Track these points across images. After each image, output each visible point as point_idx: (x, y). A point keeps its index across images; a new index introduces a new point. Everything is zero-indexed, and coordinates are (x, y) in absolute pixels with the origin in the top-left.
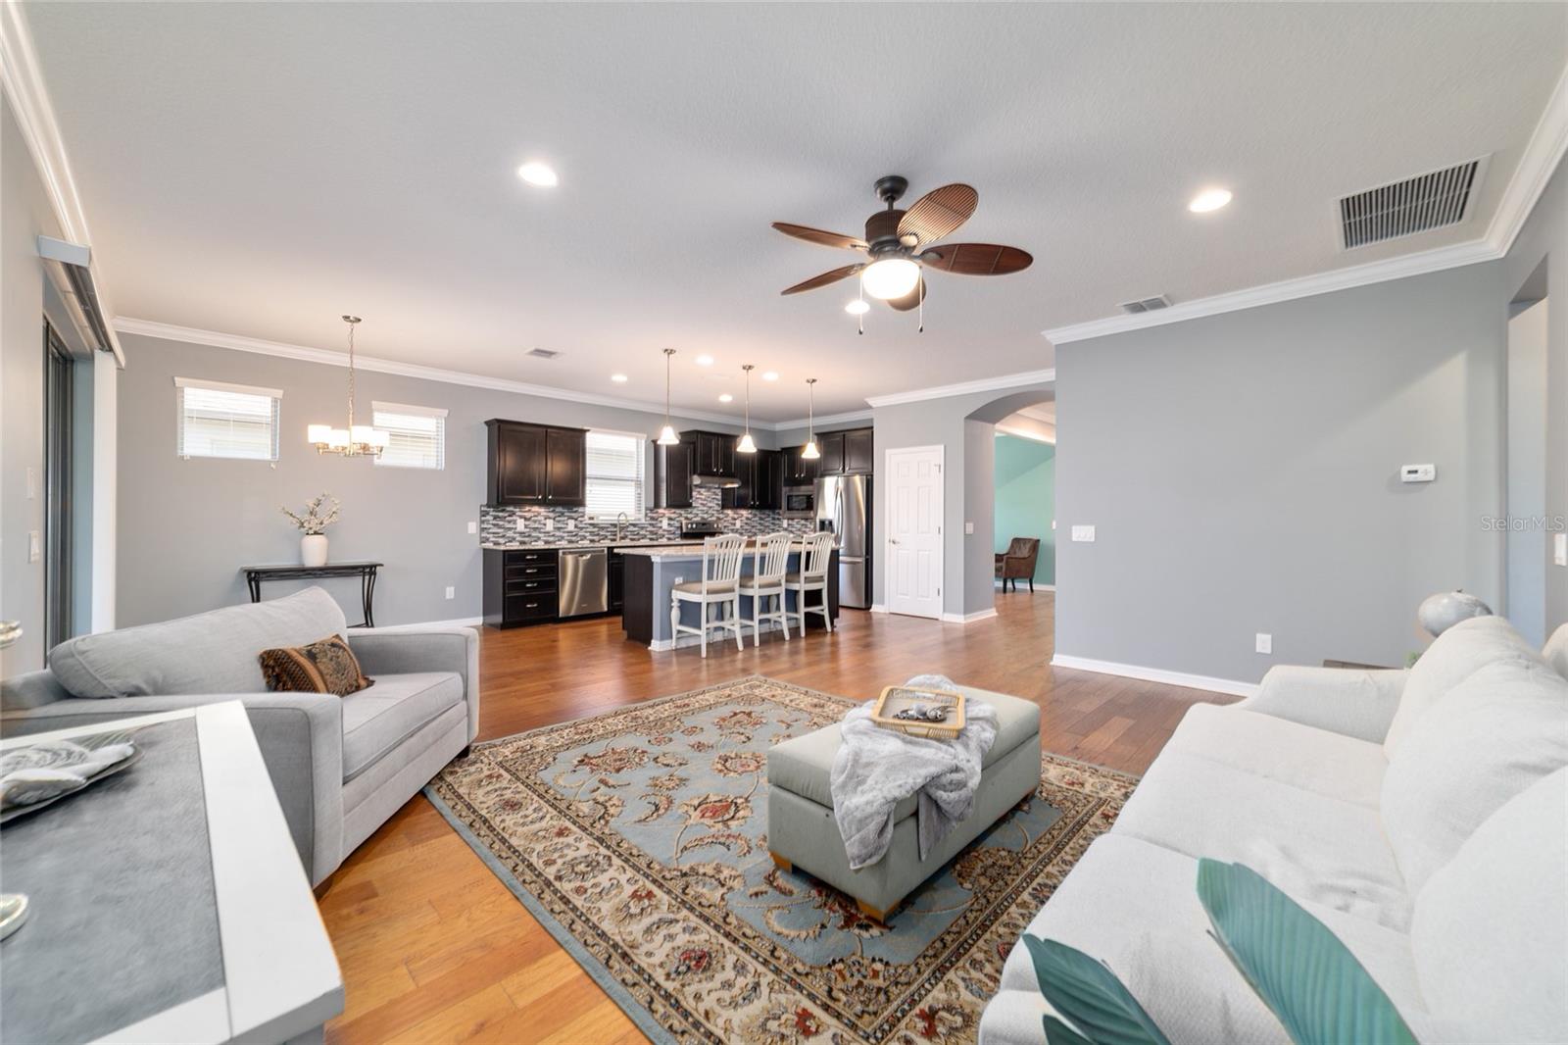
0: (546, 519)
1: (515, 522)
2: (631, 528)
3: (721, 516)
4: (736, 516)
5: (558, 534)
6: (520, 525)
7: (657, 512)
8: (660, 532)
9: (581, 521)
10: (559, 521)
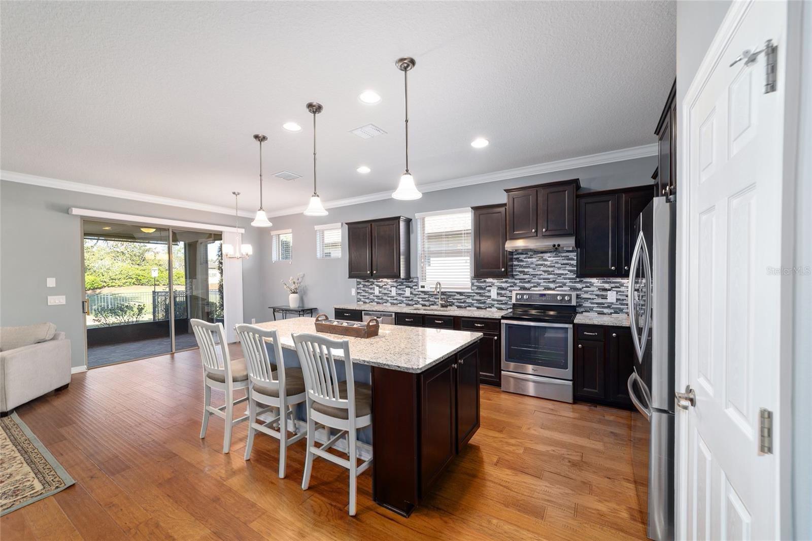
0: (391, 287)
1: (374, 290)
2: (458, 297)
3: (579, 286)
4: (607, 286)
5: (399, 298)
6: (377, 291)
7: (485, 281)
8: (489, 301)
9: (415, 289)
10: (400, 289)
